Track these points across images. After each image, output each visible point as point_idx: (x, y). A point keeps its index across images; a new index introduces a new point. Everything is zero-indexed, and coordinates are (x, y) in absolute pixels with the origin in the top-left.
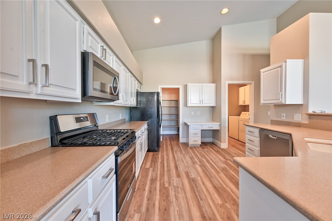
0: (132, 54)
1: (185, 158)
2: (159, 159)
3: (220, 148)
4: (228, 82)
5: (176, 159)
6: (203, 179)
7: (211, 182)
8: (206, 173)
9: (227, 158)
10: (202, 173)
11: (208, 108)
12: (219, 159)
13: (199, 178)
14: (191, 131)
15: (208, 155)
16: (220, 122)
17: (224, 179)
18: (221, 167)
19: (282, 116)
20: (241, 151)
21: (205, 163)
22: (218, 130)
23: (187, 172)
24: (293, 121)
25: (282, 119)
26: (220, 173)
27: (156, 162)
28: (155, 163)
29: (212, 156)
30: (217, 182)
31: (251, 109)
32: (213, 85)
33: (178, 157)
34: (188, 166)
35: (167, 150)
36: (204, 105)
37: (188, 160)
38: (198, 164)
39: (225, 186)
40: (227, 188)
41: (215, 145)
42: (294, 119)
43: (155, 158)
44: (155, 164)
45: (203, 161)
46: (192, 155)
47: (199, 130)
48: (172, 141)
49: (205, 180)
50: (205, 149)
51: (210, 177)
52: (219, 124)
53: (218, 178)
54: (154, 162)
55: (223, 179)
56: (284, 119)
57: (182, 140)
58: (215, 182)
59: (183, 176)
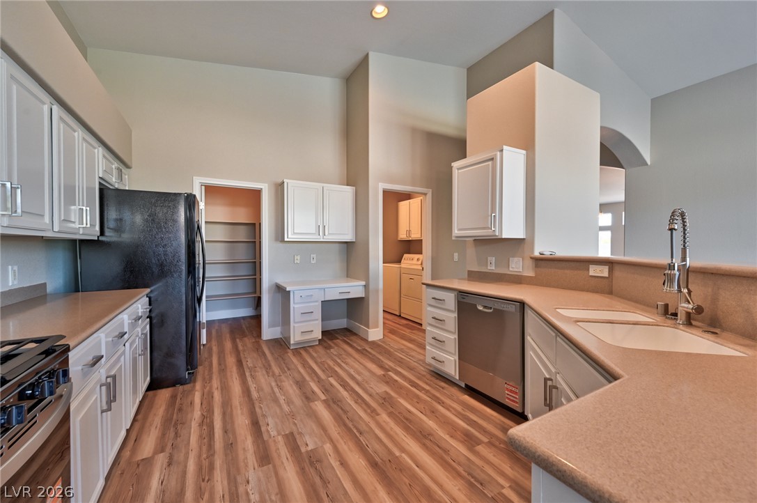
0: (86, 60)
1: (280, 388)
2: (193, 411)
3: (366, 340)
4: (382, 186)
5: (255, 394)
6: (339, 446)
7: (363, 449)
8: (345, 425)
9: (387, 367)
10: (334, 426)
11: (337, 245)
12: (370, 371)
13: (328, 447)
14: (296, 306)
15: (343, 364)
16: (367, 278)
17: (391, 428)
18: (377, 393)
19: (489, 263)
20: (410, 342)
21: (338, 390)
22: (361, 299)
23: (292, 434)
24: (509, 273)
25: (489, 268)
26: (378, 414)
27: (183, 423)
28: (179, 427)
29: (352, 367)
30: (377, 447)
31: (427, 247)
32: (349, 190)
33: (259, 389)
34: (291, 412)
35: (223, 370)
36: (328, 238)
37: (291, 391)
38: (319, 399)
39: (397, 453)
40: (403, 455)
41: (355, 334)
42: (511, 269)
43: (180, 410)
44: (177, 435)
45: (331, 385)
46: (299, 372)
47: (317, 301)
48: (238, 340)
49: (345, 447)
50: (332, 350)
51: (358, 434)
52: (364, 283)
53: (378, 432)
54: (176, 424)
55: (388, 429)
56: (492, 268)
57: (268, 332)
58: (374, 446)
59: (279, 456)
